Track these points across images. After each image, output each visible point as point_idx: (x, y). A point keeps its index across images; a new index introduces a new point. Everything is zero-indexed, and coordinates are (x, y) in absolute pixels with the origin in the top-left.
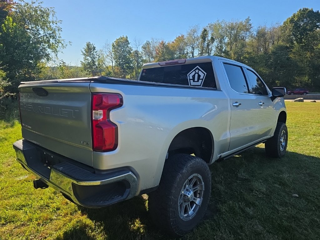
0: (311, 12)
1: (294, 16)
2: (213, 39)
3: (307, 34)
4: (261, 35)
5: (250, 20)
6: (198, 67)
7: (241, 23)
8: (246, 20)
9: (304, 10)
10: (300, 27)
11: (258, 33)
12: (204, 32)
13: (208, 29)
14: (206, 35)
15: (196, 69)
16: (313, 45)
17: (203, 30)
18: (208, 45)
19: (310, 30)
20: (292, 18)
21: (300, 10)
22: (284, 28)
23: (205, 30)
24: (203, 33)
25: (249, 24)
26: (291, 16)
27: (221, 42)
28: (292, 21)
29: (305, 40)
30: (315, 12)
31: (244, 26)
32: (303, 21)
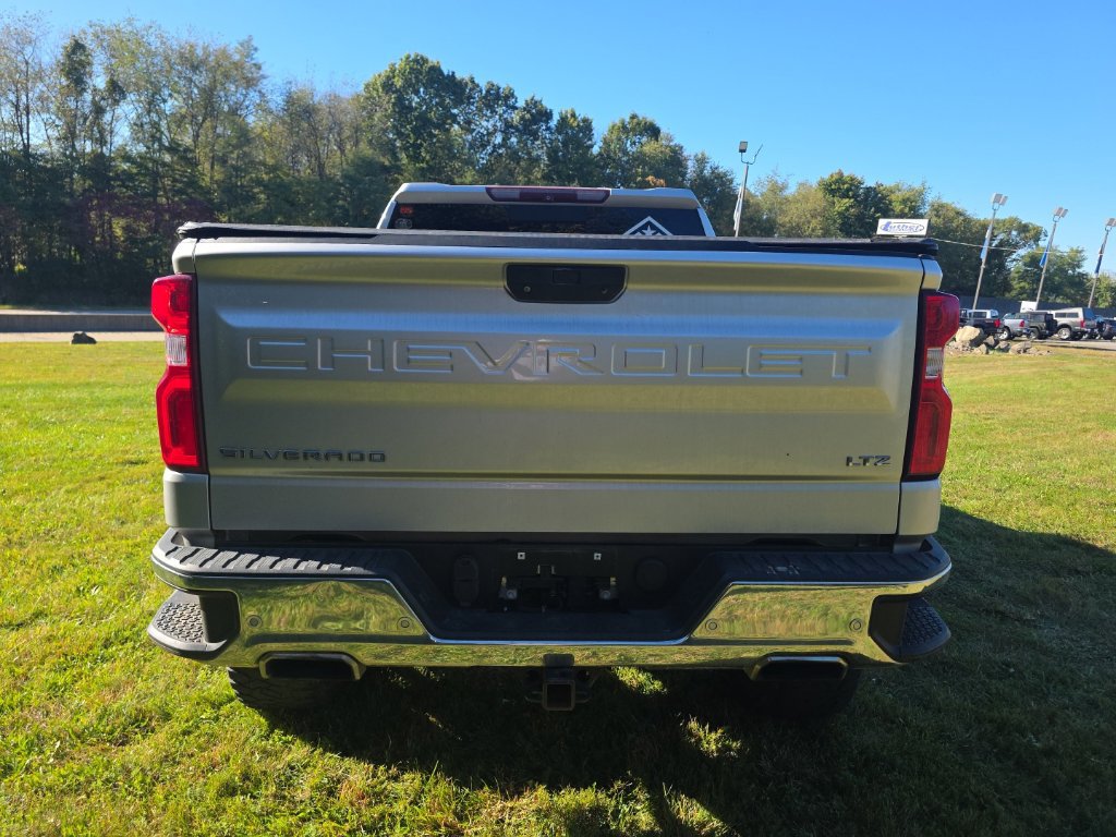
0: (436, 70)
1: (393, 71)
2: (116, 90)
3: (432, 135)
4: (300, 112)
5: (256, 49)
6: (649, 219)
7: (224, 53)
8: (242, 45)
9: (416, 61)
10: (410, 109)
11: (290, 100)
12: (74, 52)
13: (89, 43)
14: (84, 67)
15: (645, 227)
16: (452, 171)
17: (68, 42)
18: (99, 111)
19: (437, 127)
20: (388, 78)
21: (408, 58)
22: (368, 103)
23: (78, 47)
24: (69, 56)
25: (255, 65)
26: (384, 69)
27: (151, 106)
28: (388, 86)
29: (427, 152)
30: (446, 73)
31: (238, 66)
32: (417, 92)
